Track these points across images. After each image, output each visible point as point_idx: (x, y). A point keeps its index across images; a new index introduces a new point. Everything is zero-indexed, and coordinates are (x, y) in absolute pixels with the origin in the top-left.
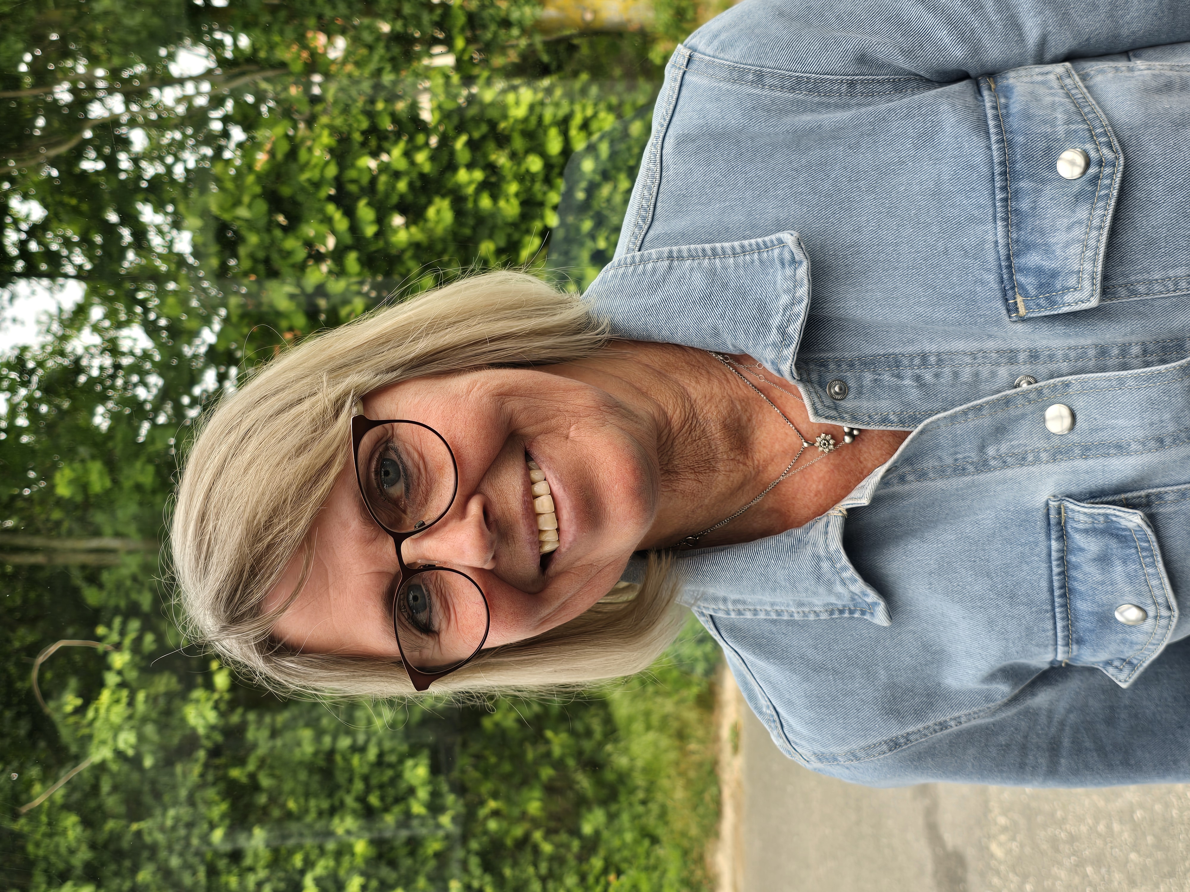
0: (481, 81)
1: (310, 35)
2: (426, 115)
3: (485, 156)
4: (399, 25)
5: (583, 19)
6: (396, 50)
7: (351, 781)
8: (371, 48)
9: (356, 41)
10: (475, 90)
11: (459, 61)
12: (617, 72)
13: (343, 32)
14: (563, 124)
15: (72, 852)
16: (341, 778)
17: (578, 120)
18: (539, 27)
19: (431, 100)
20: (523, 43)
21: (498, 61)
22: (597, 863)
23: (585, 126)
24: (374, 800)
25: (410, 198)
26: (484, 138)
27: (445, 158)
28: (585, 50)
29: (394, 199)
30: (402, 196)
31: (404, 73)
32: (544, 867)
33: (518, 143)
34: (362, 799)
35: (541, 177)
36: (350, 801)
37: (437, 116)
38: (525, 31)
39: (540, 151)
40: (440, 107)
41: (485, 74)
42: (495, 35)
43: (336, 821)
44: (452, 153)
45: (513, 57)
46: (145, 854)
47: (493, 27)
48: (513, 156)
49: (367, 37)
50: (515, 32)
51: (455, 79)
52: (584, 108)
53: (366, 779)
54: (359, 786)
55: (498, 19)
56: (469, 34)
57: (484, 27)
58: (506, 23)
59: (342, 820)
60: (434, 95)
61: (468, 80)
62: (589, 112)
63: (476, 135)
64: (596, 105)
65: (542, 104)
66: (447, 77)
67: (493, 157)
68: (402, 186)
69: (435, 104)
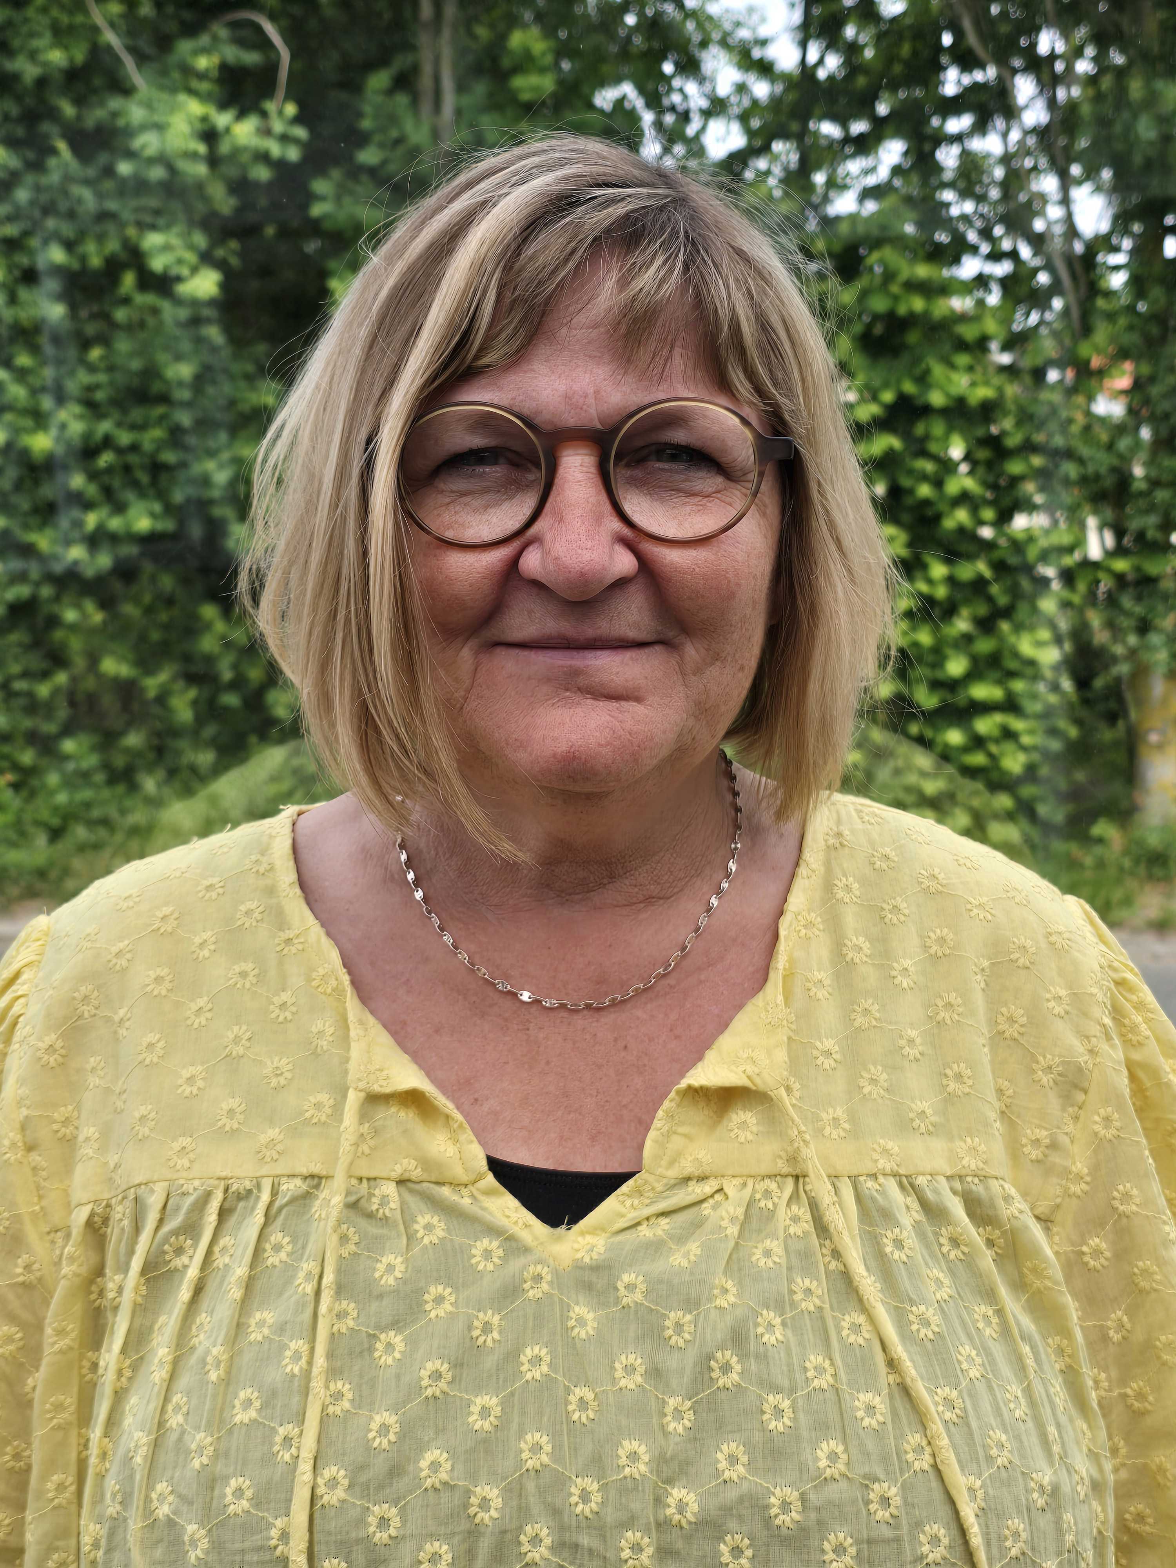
0: (1066, 594)
1: (1128, 366)
2: (1020, 522)
3: (967, 601)
4: (1140, 485)
5: (1150, 730)
6: (1109, 482)
7: (134, 427)
8: (1110, 447)
9: (1120, 429)
10: (1056, 586)
11: (1096, 565)
12: (1080, 776)
13: (1131, 411)
14: (1011, 705)
15: (33, 56)
16: (137, 414)
17: (1018, 725)
18: (1141, 672)
19: (1042, 528)
20: (1119, 650)
21: (1095, 619)
22: (27, 757)
23: (1008, 734)
24: (105, 459)
25: (909, 501)
26: (990, 599)
27: (964, 547)
28: (1107, 735)
29: (905, 482)
30: (911, 491)
31: (1076, 492)
32: (20, 685)
33: (984, 646)
34: (107, 442)
35: (939, 675)
36: (105, 427)
37: (1021, 536)
38: (1133, 653)
39: (973, 675)
40: (1031, 539)
41: (1076, 599)
42: (1128, 614)
43: (77, 409)
44: (970, 557)
45: (1100, 636)
46: (31, 155)
47: (1139, 610)
48: (967, 639)
49: (1124, 444)
50: (1132, 640)
51: (1069, 561)
52: (1031, 732)
53: (134, 448)
54: (125, 438)
55: (1150, 616)
56: (1130, 577)
57: (1139, 598)
58: (1144, 627)
59: (80, 417)
60: (1047, 532)
61: (1068, 577)
62: (1026, 740)
63: (995, 589)
64: (1035, 748)
65: (1036, 677)
66: (1070, 549)
67: (965, 612)
68: (925, 490)
69: (1037, 533)
